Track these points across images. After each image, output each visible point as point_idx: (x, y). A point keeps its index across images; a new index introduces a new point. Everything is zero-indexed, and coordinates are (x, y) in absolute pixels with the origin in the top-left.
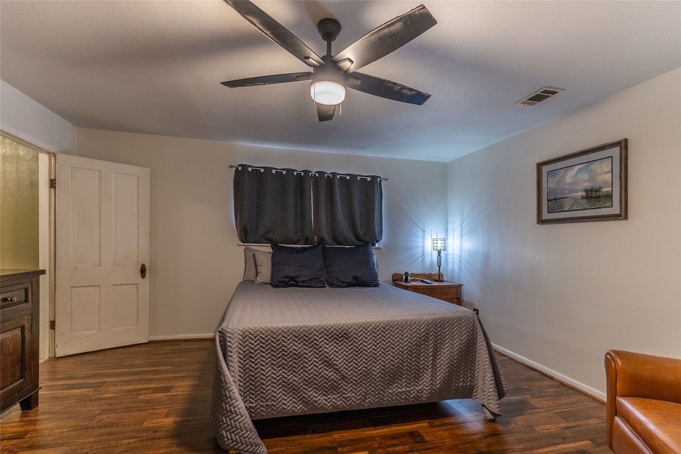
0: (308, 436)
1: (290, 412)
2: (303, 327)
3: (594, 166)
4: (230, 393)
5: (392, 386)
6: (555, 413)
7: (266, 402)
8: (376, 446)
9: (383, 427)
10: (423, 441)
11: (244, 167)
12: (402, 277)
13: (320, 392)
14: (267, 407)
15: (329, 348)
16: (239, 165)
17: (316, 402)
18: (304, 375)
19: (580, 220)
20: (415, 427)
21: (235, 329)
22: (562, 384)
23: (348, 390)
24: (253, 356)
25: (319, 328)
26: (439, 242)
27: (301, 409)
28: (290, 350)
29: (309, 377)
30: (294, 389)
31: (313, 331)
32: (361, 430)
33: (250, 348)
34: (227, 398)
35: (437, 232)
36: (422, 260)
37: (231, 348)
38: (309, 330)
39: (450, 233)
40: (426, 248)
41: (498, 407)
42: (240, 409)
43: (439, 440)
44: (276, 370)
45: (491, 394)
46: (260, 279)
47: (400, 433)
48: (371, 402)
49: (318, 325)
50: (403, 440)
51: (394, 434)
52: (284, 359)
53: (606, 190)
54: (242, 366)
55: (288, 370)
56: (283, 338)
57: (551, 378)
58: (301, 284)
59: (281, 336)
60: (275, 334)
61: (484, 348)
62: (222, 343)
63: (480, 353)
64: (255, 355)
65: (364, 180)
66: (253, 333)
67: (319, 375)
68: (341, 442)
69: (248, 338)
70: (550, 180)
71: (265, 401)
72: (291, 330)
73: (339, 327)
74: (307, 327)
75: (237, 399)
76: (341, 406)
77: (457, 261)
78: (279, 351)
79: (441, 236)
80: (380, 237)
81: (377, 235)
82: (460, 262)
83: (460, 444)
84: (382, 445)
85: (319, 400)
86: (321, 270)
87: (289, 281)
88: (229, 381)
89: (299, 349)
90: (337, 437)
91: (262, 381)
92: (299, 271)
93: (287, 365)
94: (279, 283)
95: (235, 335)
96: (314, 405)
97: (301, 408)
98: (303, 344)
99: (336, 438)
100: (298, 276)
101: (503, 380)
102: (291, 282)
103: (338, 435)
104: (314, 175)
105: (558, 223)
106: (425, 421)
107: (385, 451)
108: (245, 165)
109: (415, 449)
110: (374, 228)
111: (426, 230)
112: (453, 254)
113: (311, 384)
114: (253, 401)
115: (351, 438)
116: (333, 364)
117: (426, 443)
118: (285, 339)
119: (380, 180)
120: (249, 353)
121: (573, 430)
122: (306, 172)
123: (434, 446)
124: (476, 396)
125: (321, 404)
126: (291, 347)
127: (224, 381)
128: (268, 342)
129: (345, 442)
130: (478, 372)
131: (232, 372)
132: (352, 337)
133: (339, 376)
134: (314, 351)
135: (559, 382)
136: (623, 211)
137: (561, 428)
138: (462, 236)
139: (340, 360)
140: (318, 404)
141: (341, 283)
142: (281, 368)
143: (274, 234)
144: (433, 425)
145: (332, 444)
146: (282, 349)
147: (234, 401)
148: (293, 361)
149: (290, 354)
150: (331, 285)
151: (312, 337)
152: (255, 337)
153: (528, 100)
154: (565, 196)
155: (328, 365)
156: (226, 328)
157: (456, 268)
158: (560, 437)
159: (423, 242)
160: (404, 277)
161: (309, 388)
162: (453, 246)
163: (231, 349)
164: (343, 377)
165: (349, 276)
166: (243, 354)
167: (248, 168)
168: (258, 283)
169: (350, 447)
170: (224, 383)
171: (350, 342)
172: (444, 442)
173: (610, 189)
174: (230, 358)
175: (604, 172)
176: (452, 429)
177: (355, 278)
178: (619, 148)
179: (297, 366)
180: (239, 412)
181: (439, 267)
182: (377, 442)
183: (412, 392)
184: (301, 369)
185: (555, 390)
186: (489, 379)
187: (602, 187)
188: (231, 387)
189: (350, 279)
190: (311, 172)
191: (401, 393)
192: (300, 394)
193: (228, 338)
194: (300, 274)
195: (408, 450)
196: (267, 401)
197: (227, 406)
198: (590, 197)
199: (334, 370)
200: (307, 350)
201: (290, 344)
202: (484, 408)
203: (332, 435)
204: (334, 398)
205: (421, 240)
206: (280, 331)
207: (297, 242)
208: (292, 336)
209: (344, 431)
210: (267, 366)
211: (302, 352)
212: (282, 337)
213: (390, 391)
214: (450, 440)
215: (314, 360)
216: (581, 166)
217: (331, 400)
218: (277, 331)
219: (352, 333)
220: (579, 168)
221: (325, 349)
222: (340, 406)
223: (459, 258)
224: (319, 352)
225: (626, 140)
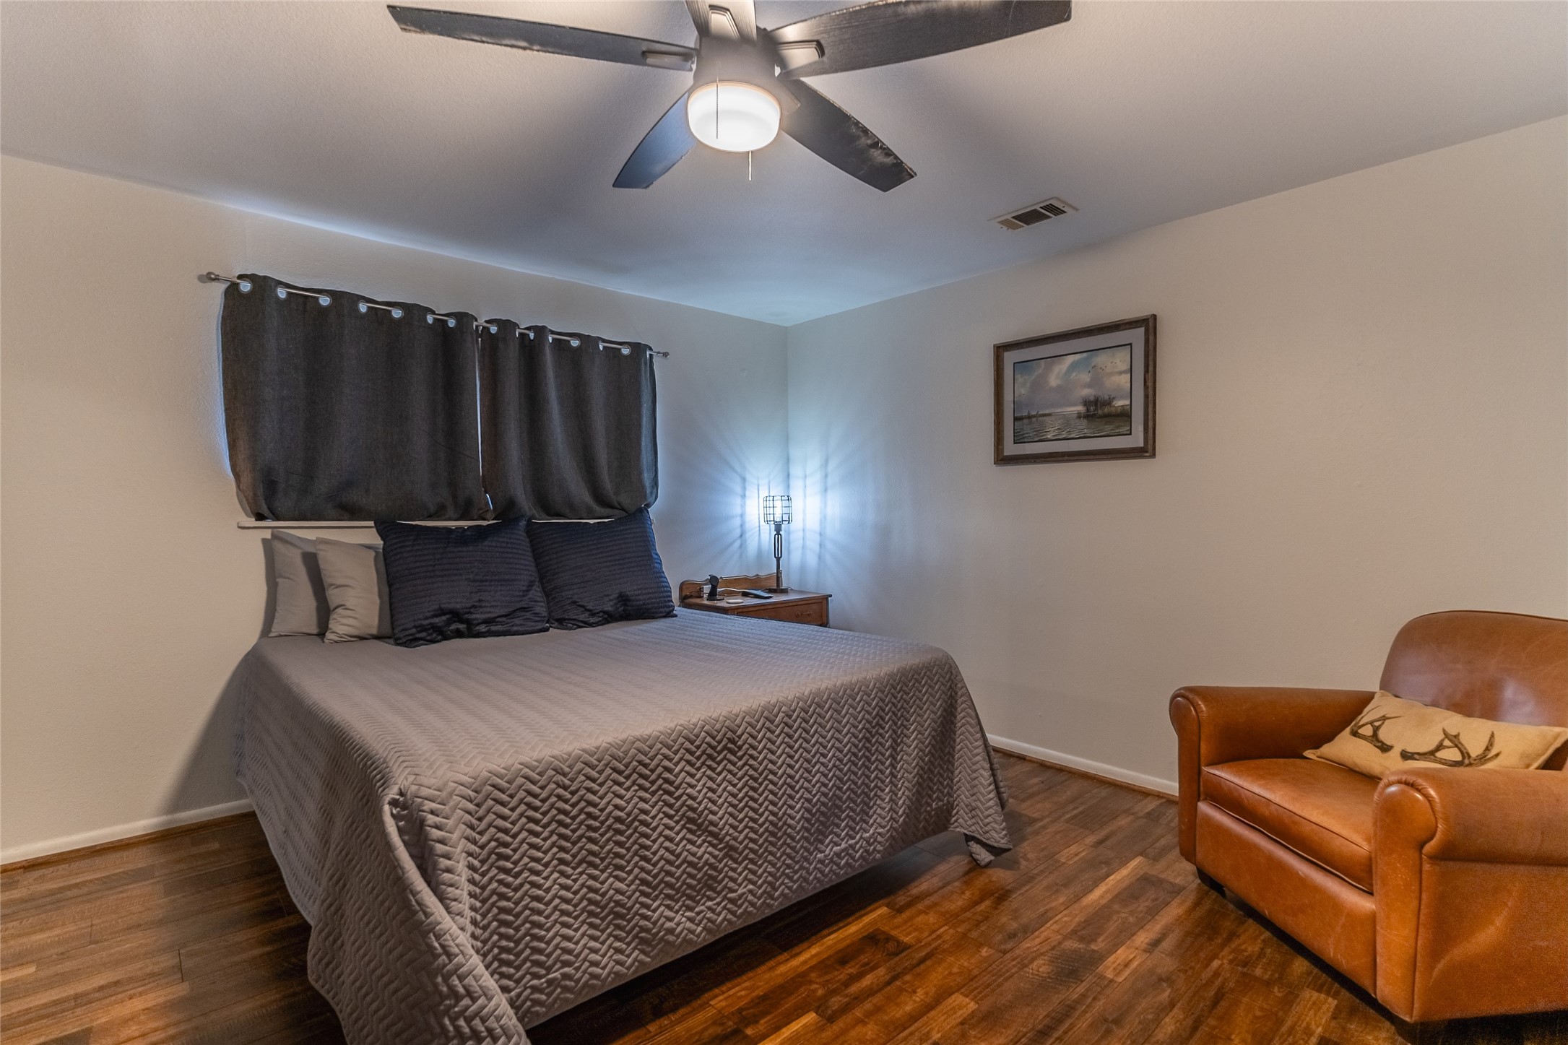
0: (652, 1028)
1: (610, 979)
2: (634, 743)
3: (1101, 359)
4: (466, 981)
5: (822, 843)
6: (1067, 821)
7: (548, 974)
8: (820, 992)
9: (805, 945)
10: (902, 948)
11: (263, 284)
12: (701, 590)
13: (680, 903)
14: (551, 988)
15: (697, 786)
16: (241, 277)
17: (671, 931)
18: (642, 869)
19: (1075, 458)
20: (869, 924)
21: (445, 784)
22: (1044, 766)
23: (740, 880)
24: (509, 851)
25: (672, 738)
26: (778, 503)
27: (636, 963)
28: (607, 811)
29: (655, 871)
30: (618, 916)
31: (660, 749)
32: (763, 968)
33: (500, 829)
34: (458, 998)
35: (769, 483)
36: (741, 546)
37: (446, 845)
38: (651, 747)
39: (796, 485)
40: (748, 518)
41: (1006, 835)
42: (502, 1017)
43: (930, 935)
44: (572, 875)
45: (991, 811)
46: (341, 625)
47: (848, 946)
48: (787, 891)
49: (669, 731)
50: (864, 959)
51: (840, 951)
52: (591, 840)
53: (1120, 403)
54: (478, 891)
55: (601, 867)
56: (588, 782)
57: (1022, 758)
58: (483, 628)
59: (583, 778)
60: (564, 775)
61: (972, 722)
62: (406, 838)
63: (964, 733)
64: (512, 850)
65: (612, 353)
66: (505, 785)
67: (677, 860)
68: (740, 1013)
69: (491, 802)
70: (1020, 379)
71: (543, 972)
72: (607, 756)
73: (718, 726)
74: (644, 741)
75: (490, 993)
76: (726, 923)
77: (813, 544)
78: (578, 820)
79: (777, 491)
80: (654, 496)
81: (648, 491)
82: (820, 545)
83: (969, 930)
84: (832, 987)
85: (678, 924)
86: (532, 586)
87: (449, 623)
88: (457, 946)
89: (628, 803)
90: (723, 1004)
91: (535, 918)
92: (477, 593)
93: (600, 853)
94: (419, 632)
95: (452, 803)
96: (668, 942)
97: (635, 960)
98: (636, 788)
99: (723, 1008)
100: (474, 606)
101: (1000, 779)
102: (453, 627)
103: (721, 998)
104: (484, 328)
105: (1035, 462)
106: (877, 904)
107: (846, 996)
108: (265, 278)
109: (899, 970)
110: (640, 473)
111: (748, 477)
112: (804, 530)
113: (660, 888)
114: (511, 984)
115: (754, 994)
116: (706, 822)
117: (910, 950)
118: (593, 785)
119: (651, 356)
120: (496, 847)
121: (1108, 843)
122: (462, 317)
123: (929, 949)
124: (956, 824)
125: (683, 935)
126: (609, 803)
127: (440, 950)
128: (547, 803)
129: (748, 1009)
130: (960, 773)
131: (458, 917)
132: (744, 747)
133: (720, 850)
134: (663, 801)
135: (1038, 763)
136: (1150, 442)
137: (1092, 846)
138: (826, 490)
139: (720, 808)
140: (676, 936)
141: (587, 614)
142: (584, 865)
143: (367, 491)
144: (898, 906)
145: (723, 1024)
146: (586, 813)
147: (481, 1001)
148: (614, 838)
149: (607, 823)
150: (562, 623)
151: (658, 765)
152: (512, 796)
153: (1013, 218)
154: (1047, 412)
155: (695, 828)
156: (414, 788)
157: (812, 560)
158: (1101, 863)
159: (743, 506)
160: (707, 589)
161: (654, 901)
162: (804, 511)
163: (447, 848)
164: (730, 851)
165: (608, 595)
166: (480, 854)
167: (276, 286)
168: (337, 639)
169: (769, 1018)
170: (444, 957)
171: (740, 759)
172: (939, 937)
173: (1128, 402)
174: (445, 875)
175: (1117, 370)
176: (935, 904)
177: (623, 599)
178: (1143, 329)
179: (624, 851)
180: (501, 1027)
181: (778, 559)
182: (817, 983)
183: (858, 846)
184: (632, 857)
185: (1041, 779)
186: (985, 783)
187: (1114, 398)
188: (467, 961)
189: (611, 603)
190: (476, 321)
191: (838, 855)
192: (631, 924)
193: (430, 816)
194: (480, 601)
195: (887, 977)
196: (549, 970)
197: (462, 1022)
198: (1093, 416)
199: (709, 839)
200: (647, 803)
201: (606, 794)
202: (971, 843)
203: (706, 1004)
204: (709, 908)
205: (738, 501)
206: (579, 765)
207: (436, 513)
208: (611, 771)
209: (729, 985)
210: (548, 870)
211: (636, 810)
212: (584, 781)
213: (819, 855)
214: (946, 927)
215: (664, 825)
216: (1078, 357)
217: (704, 917)
218: (571, 767)
219: (745, 736)
220: (1073, 363)
221: (689, 790)
222: (724, 925)
223: (817, 538)
224: (674, 801)
225: (1155, 317)
